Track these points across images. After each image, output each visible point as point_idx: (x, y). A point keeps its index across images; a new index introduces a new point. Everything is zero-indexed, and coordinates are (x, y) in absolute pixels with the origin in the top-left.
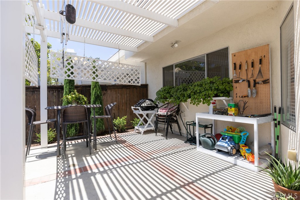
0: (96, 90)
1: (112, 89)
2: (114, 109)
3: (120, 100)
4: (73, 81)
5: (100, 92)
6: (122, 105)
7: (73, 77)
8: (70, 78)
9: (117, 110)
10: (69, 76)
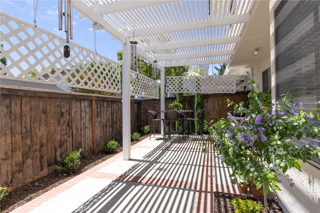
0: (197, 99)
1: (214, 97)
2: (216, 114)
3: (221, 107)
4: (182, 93)
5: (201, 100)
6: (223, 111)
7: (183, 91)
8: (180, 92)
9: (219, 115)
10: (180, 91)
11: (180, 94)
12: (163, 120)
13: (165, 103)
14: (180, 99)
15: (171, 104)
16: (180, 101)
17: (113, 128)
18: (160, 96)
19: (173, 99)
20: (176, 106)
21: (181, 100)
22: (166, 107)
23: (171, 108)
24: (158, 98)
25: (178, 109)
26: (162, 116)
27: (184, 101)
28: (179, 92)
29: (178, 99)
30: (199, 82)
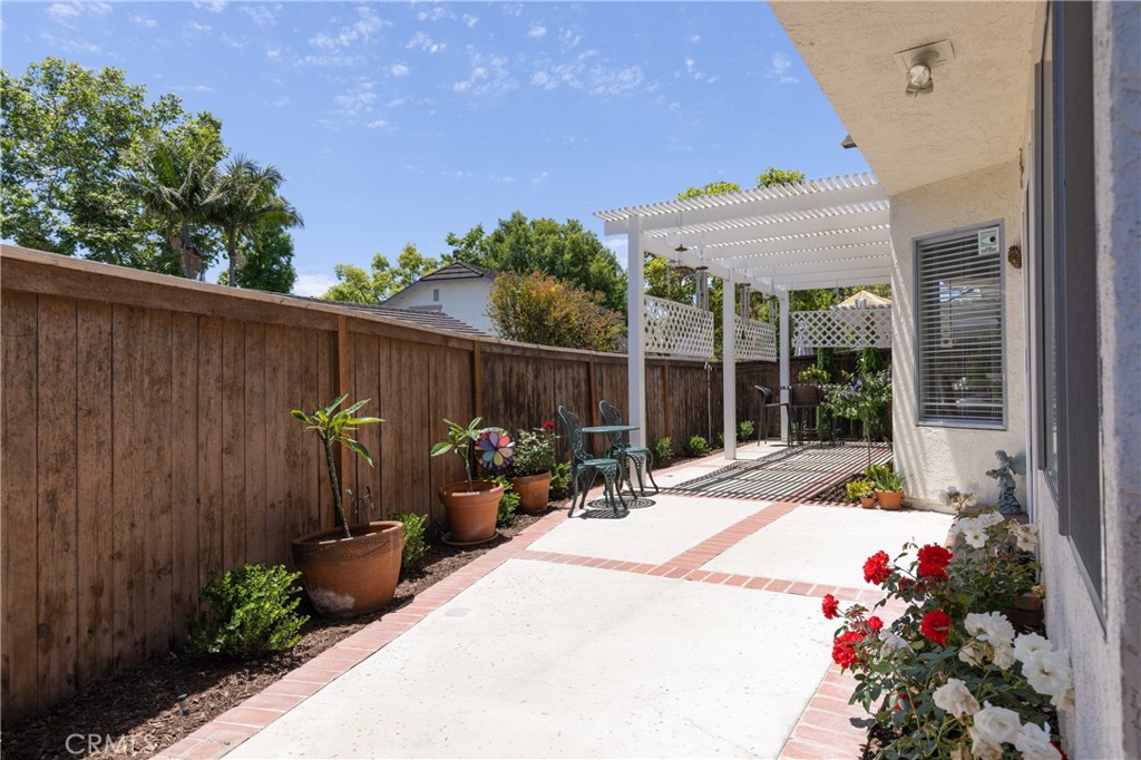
4: (831, 348)
7: (832, 344)
10: (824, 342)
11: (825, 349)
12: (787, 405)
13: (791, 369)
14: (825, 359)
15: (804, 373)
16: (825, 364)
17: (687, 418)
18: (778, 355)
19: (808, 361)
20: (815, 376)
21: (828, 362)
22: (793, 378)
23: (803, 381)
24: (774, 359)
25: (819, 383)
26: (784, 397)
27: (835, 365)
28: (822, 346)
29: (820, 362)
30: (872, 319)
